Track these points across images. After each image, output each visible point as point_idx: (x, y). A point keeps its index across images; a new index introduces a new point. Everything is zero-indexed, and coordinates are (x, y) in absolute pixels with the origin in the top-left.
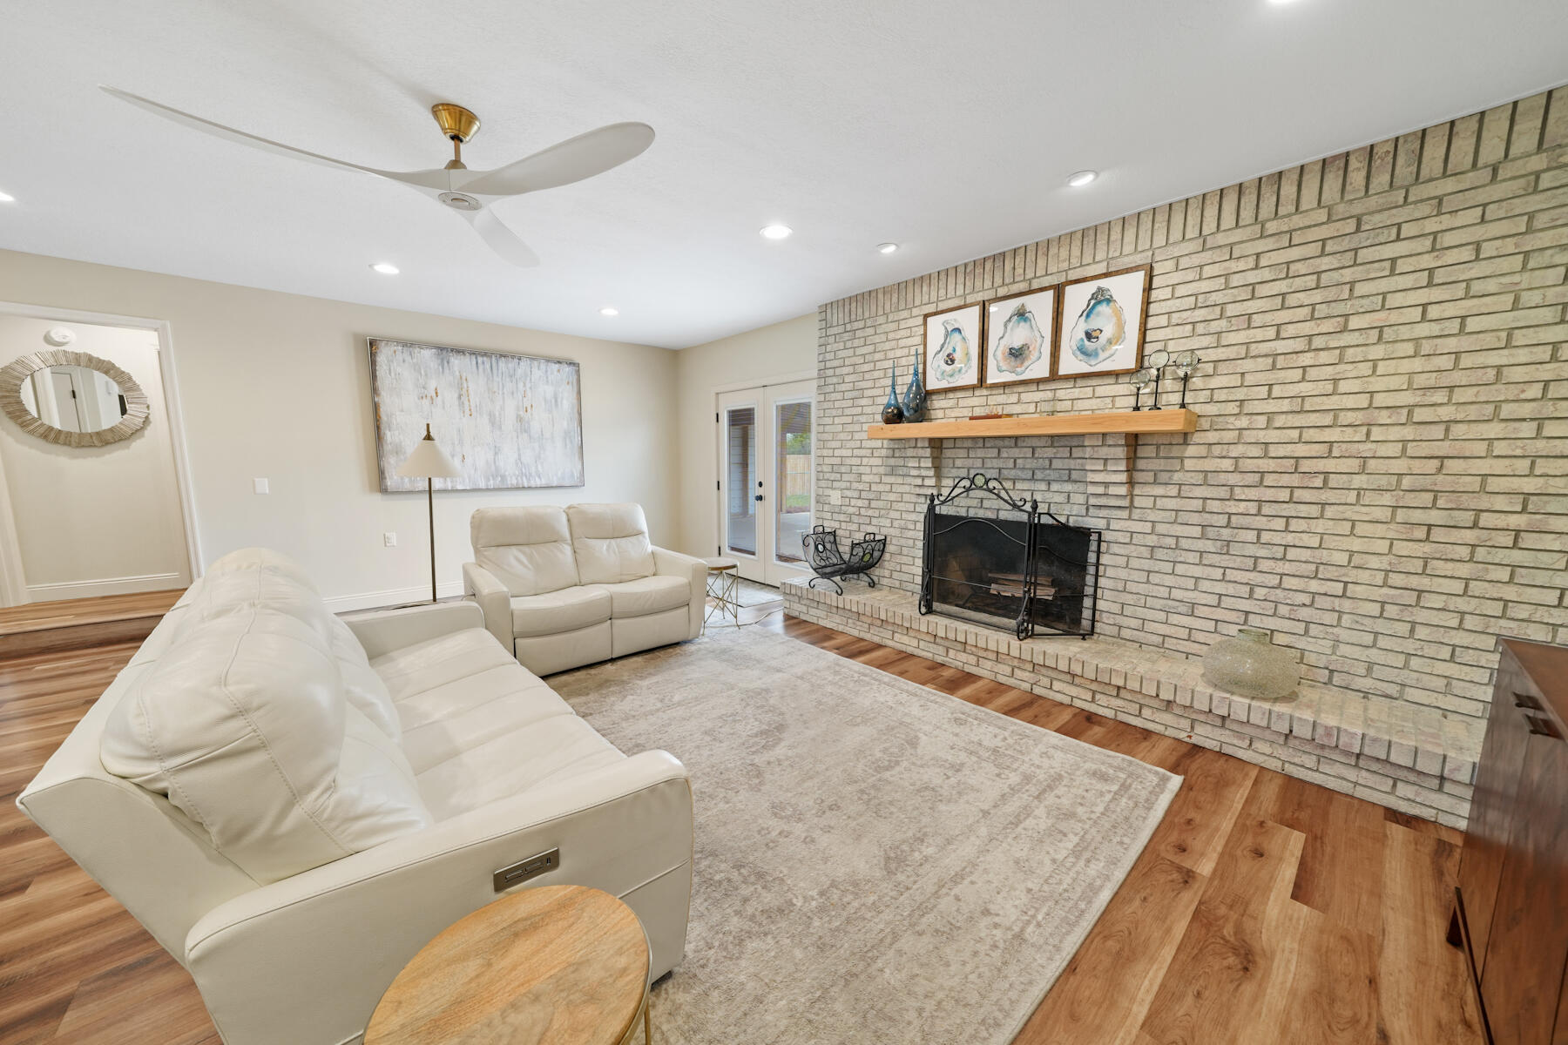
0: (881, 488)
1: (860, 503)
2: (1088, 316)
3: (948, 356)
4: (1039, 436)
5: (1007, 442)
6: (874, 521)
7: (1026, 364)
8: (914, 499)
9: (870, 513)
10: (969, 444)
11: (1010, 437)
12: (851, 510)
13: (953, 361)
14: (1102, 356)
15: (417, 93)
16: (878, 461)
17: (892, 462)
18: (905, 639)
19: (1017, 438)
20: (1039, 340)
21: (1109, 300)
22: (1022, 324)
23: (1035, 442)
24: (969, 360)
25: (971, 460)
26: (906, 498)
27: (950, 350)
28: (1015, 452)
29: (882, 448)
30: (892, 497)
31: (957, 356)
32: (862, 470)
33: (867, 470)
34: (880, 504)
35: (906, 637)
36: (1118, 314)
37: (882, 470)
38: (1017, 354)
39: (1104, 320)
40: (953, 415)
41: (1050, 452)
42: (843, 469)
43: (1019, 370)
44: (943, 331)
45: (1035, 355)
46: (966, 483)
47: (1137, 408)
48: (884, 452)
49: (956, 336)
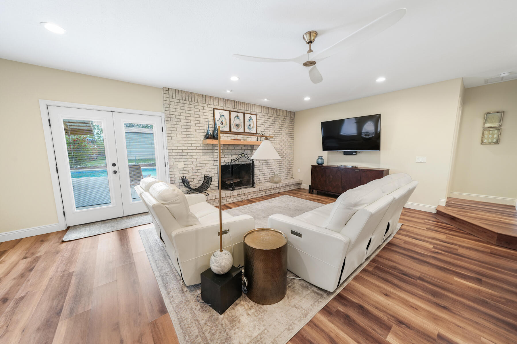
0: (201, 160)
1: (193, 166)
2: (249, 121)
3: (221, 122)
4: (242, 145)
5: (236, 146)
6: (199, 171)
7: (239, 128)
8: (213, 162)
9: (197, 168)
10: (227, 146)
11: (237, 145)
12: (188, 169)
13: (223, 124)
14: (252, 130)
15: (324, 32)
16: (199, 151)
17: (205, 151)
18: (230, 200)
19: (238, 145)
20: (241, 124)
21: (252, 119)
22: (238, 119)
23: (241, 146)
24: (227, 124)
25: (228, 150)
26: (211, 162)
27: (222, 121)
28: (238, 148)
29: (201, 146)
30: (205, 162)
31: (224, 122)
32: (192, 154)
33: (195, 154)
34: (201, 165)
35: (230, 199)
36: (253, 122)
37: (201, 154)
38: (237, 126)
39: (251, 123)
40: (223, 138)
41: (244, 148)
42: (184, 154)
43: (238, 129)
44: (219, 115)
45: (241, 127)
46: (240, 156)
47: (258, 141)
48: (201, 148)
49: (223, 117)
